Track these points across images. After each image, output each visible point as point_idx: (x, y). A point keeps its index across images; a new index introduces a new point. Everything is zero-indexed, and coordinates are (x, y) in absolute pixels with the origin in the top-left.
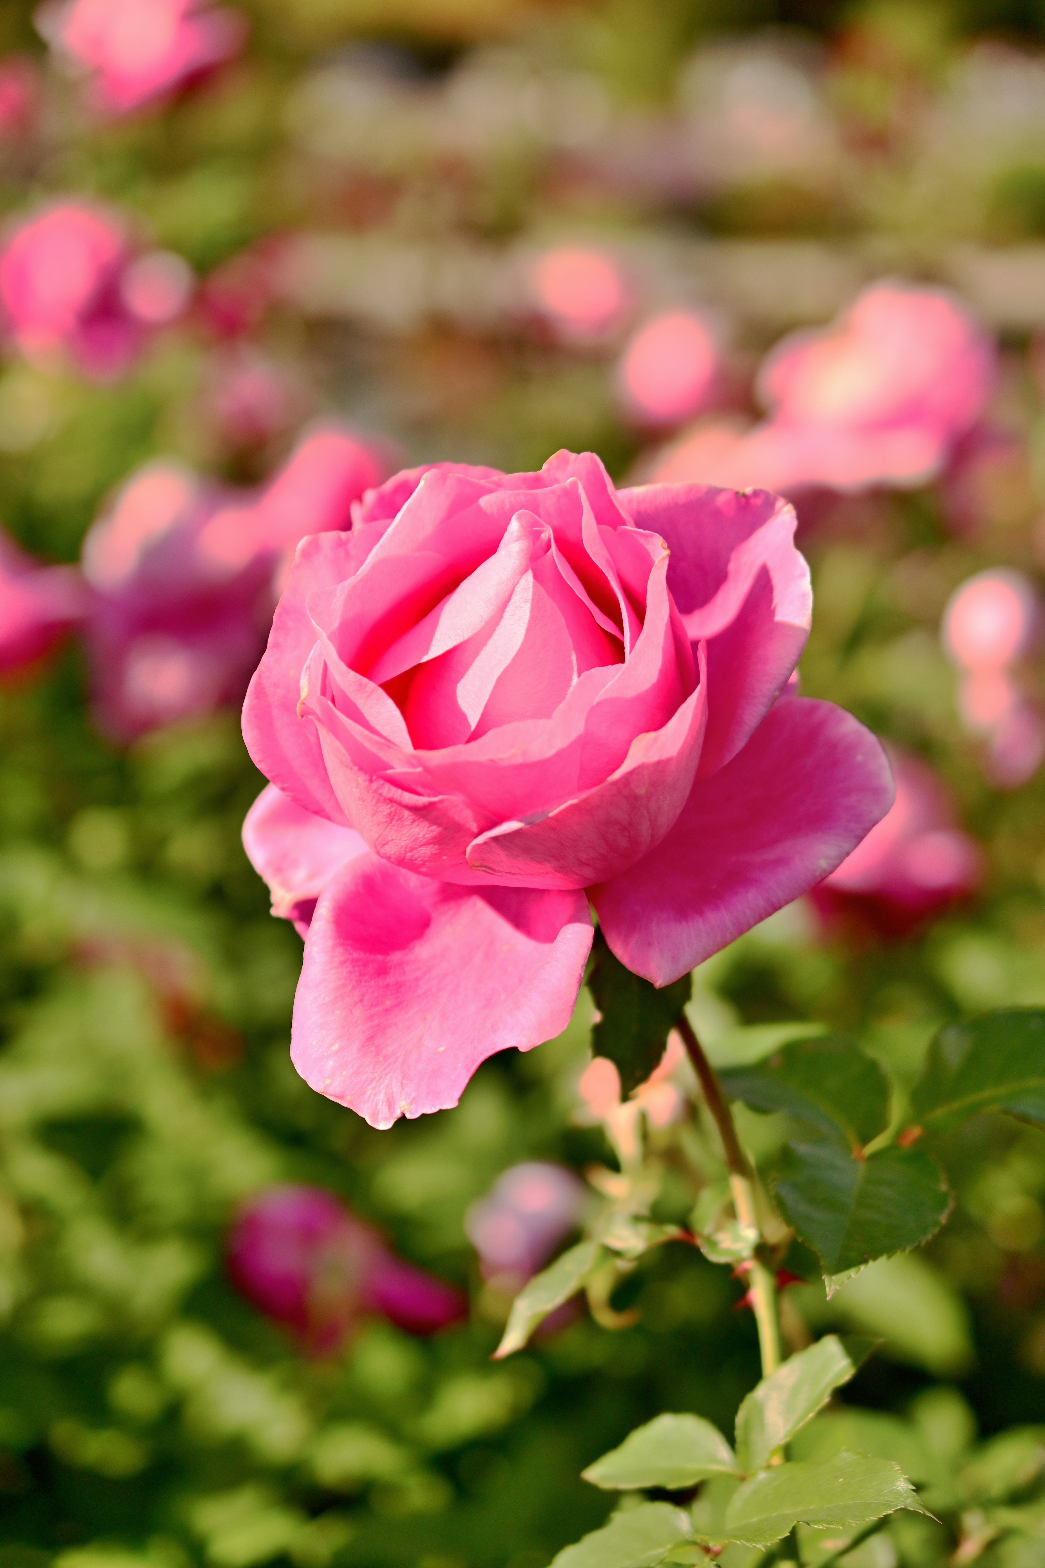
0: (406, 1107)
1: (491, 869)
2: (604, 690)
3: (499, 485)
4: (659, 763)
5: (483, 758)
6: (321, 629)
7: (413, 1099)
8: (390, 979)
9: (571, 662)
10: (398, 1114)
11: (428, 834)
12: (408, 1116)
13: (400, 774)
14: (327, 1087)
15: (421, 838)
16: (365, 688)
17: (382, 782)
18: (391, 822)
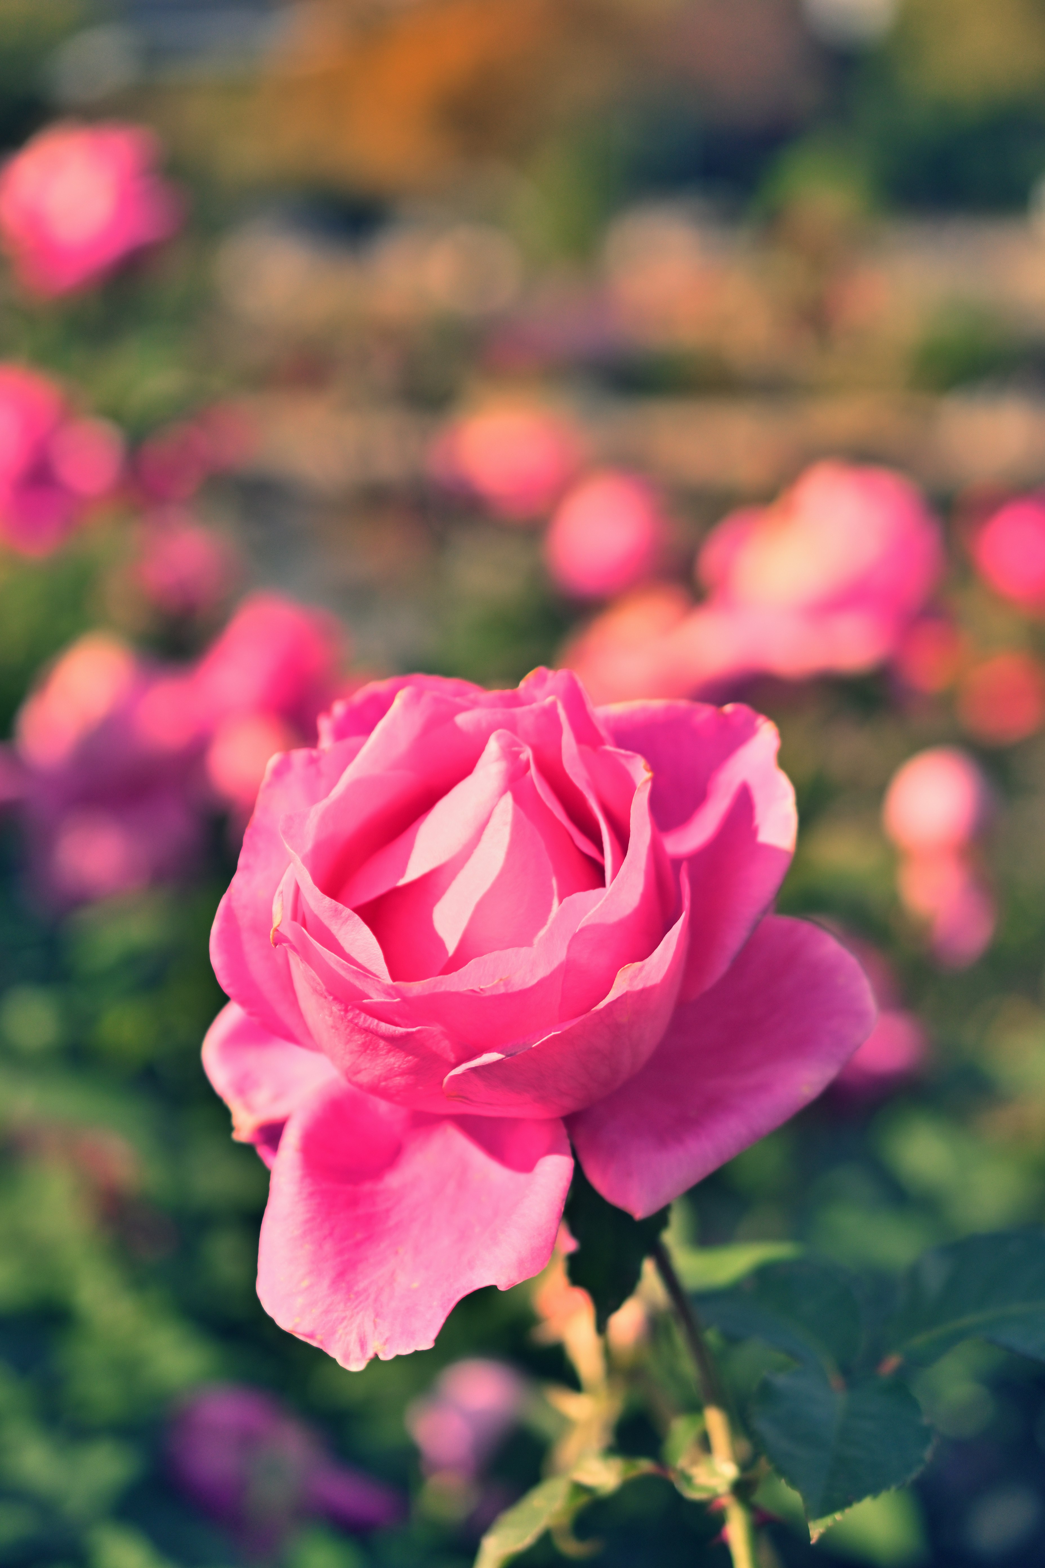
0: (379, 1348)
1: (467, 1099)
2: (586, 917)
3: (474, 704)
4: (644, 991)
5: (463, 988)
6: (295, 853)
7: (387, 1340)
8: (361, 1211)
9: (551, 886)
10: (370, 1354)
11: (404, 1064)
12: (382, 1357)
13: (377, 1003)
14: (297, 1325)
15: (395, 1068)
16: (341, 914)
17: (357, 1012)
18: (365, 1051)
